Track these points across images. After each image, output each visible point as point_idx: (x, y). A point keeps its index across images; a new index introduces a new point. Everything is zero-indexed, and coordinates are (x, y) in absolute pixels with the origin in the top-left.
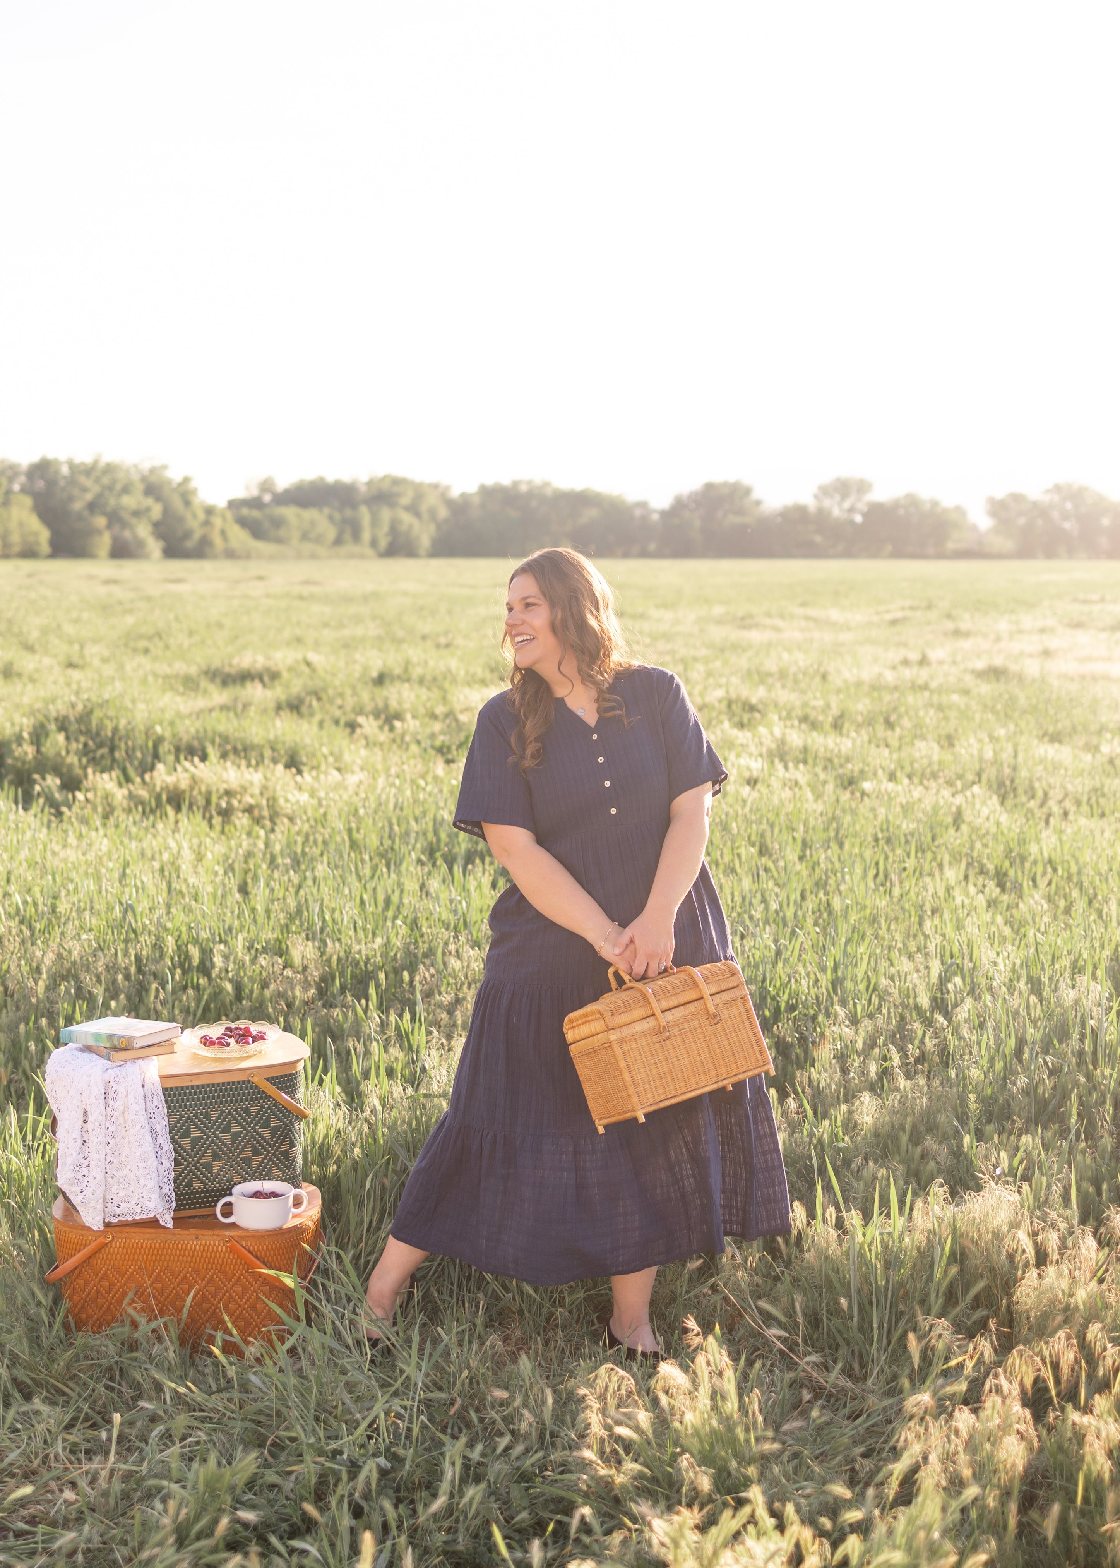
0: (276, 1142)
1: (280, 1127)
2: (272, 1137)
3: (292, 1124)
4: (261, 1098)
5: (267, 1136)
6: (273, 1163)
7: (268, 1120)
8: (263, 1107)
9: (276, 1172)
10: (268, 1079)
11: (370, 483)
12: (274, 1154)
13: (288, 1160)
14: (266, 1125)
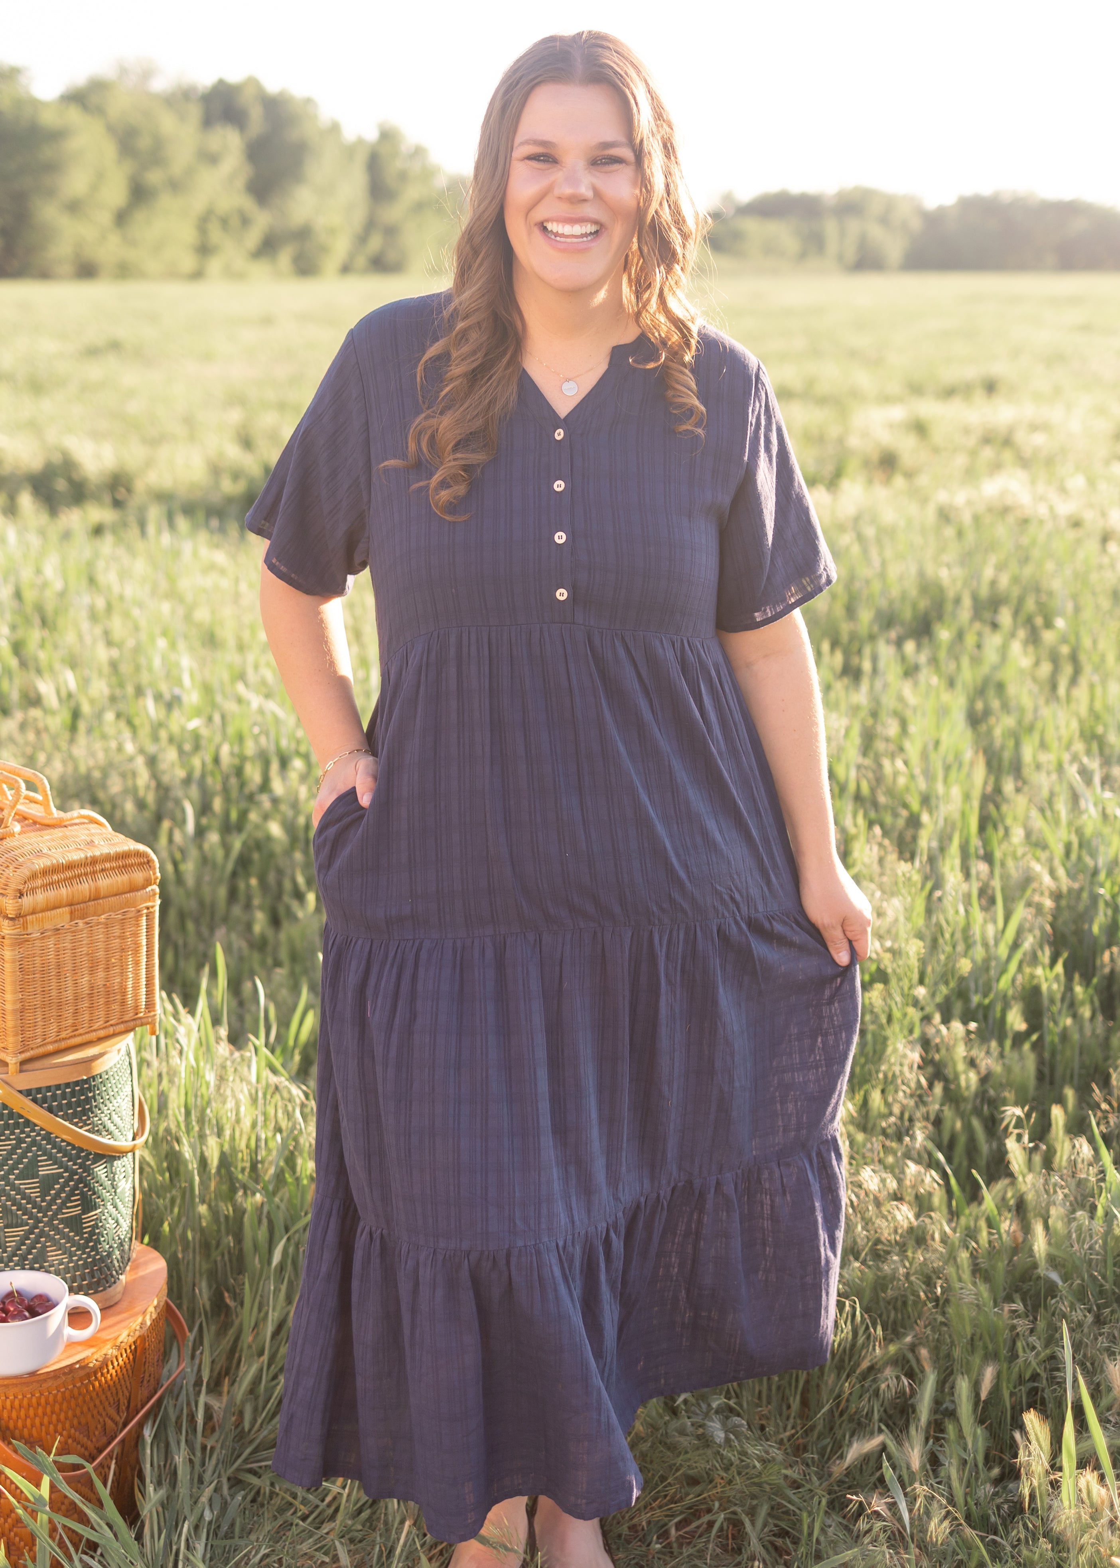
0: (53, 1201)
1: (60, 1176)
2: (43, 1195)
3: (88, 1170)
4: (17, 1125)
5: (34, 1193)
6: (49, 1238)
7: (34, 1163)
8: (20, 1141)
9: (54, 1256)
10: (28, 1093)
11: (840, 195)
12: (50, 1224)
13: (79, 1232)
14: (30, 1172)
